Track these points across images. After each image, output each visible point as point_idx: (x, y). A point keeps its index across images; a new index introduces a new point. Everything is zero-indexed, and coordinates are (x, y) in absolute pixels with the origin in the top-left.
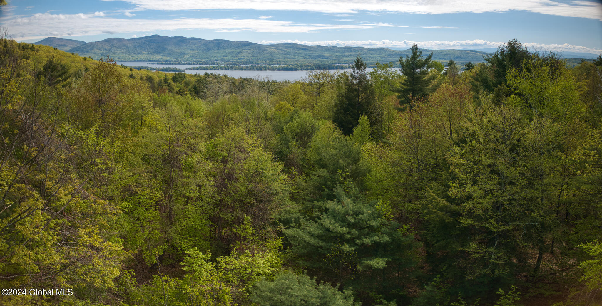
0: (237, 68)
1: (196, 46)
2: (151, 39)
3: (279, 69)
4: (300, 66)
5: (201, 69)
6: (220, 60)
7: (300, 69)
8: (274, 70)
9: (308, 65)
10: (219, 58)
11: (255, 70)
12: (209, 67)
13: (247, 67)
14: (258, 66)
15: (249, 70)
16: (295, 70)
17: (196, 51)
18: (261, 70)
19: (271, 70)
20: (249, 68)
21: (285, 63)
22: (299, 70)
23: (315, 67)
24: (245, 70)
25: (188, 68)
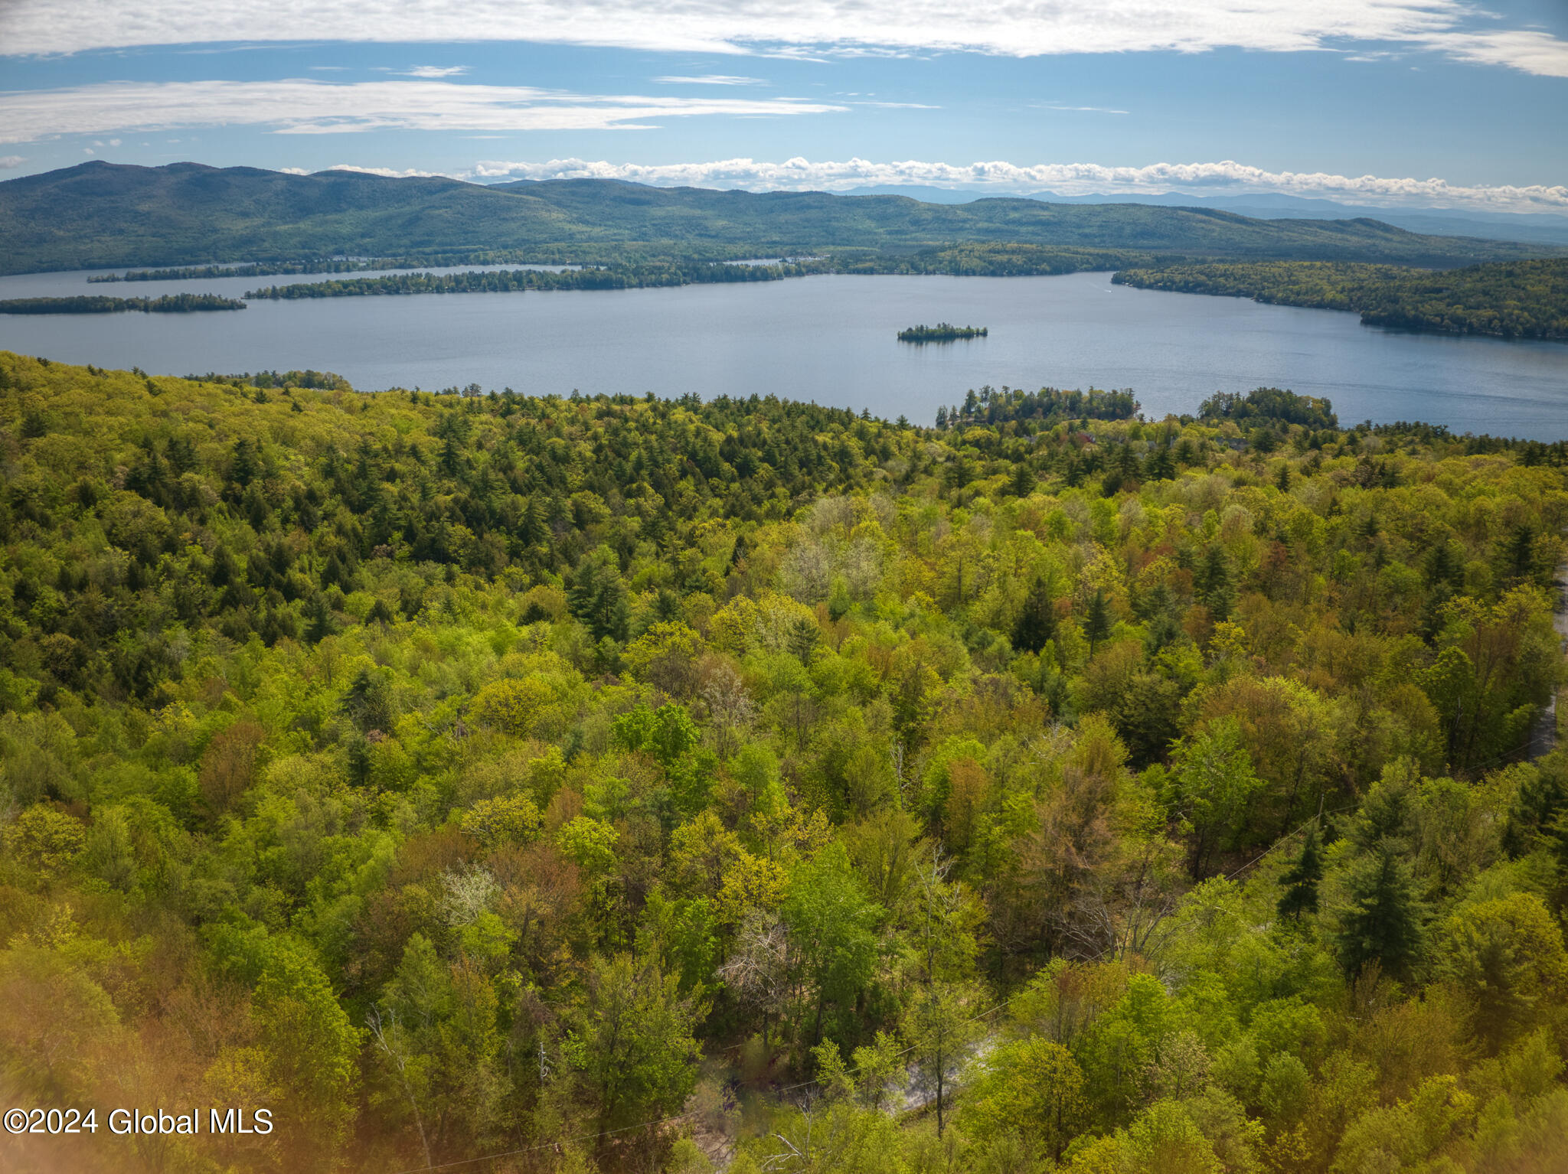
0: (422, 284)
1: (257, 202)
2: (78, 178)
3: (566, 284)
4: (636, 272)
5: (302, 296)
6: (351, 250)
7: (634, 281)
8: (551, 289)
9: (659, 268)
10: (347, 246)
11: (484, 291)
12: (328, 283)
13: (457, 280)
14: (492, 274)
15: (464, 290)
16: (620, 285)
17: (257, 221)
18: (506, 289)
19: (539, 289)
20: (465, 283)
21: (577, 256)
22: (631, 286)
23: (685, 274)
24: (452, 290)
25: (254, 291)
